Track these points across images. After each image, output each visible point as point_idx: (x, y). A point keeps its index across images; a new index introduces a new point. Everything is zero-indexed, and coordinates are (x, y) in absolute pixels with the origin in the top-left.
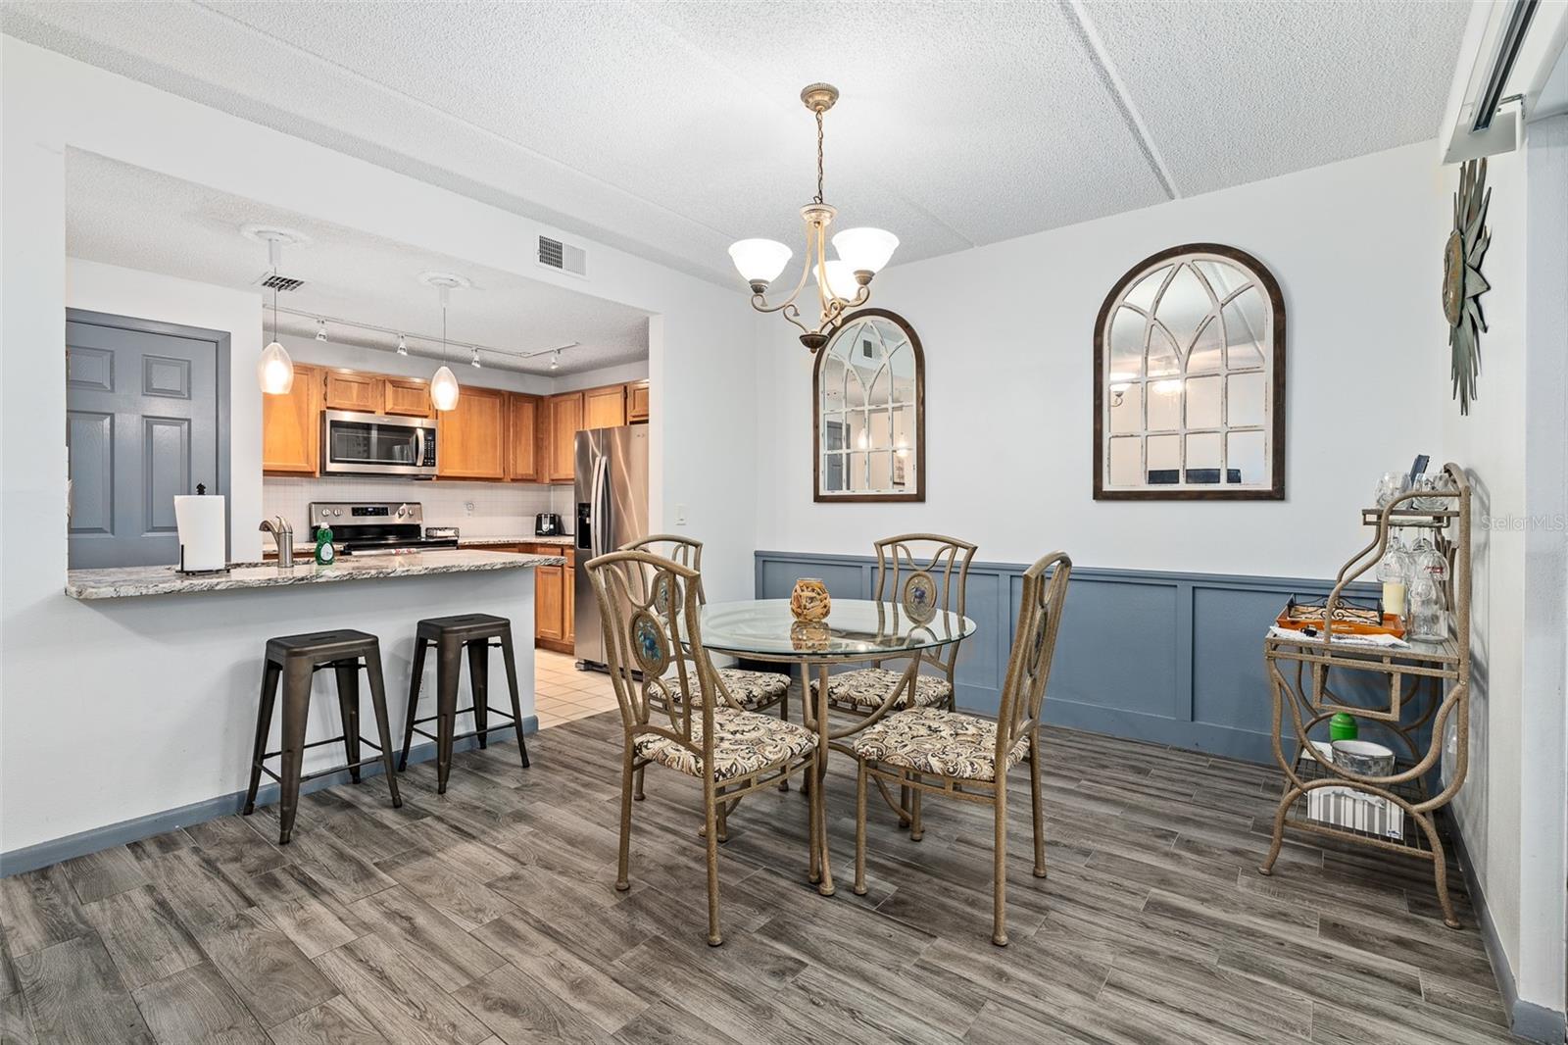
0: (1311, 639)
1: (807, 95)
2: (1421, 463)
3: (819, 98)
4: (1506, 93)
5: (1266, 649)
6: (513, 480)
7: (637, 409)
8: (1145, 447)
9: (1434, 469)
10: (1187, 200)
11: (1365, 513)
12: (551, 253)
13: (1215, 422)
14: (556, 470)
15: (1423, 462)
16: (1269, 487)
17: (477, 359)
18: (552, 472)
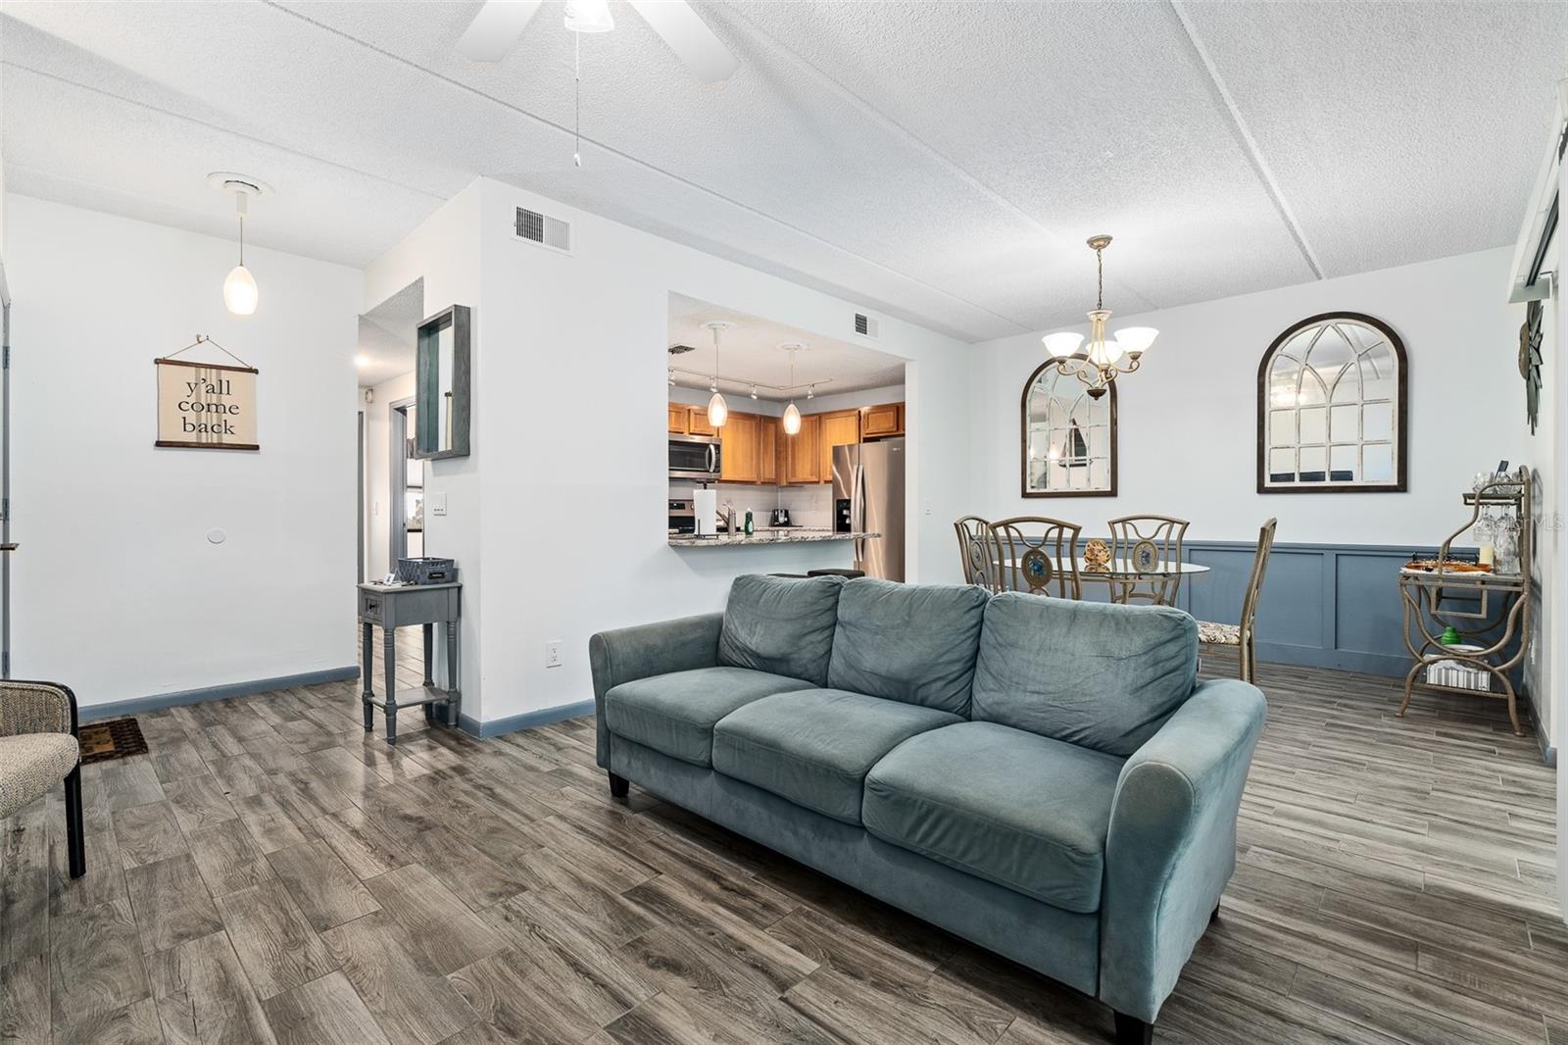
0: (1428, 573)
1: (1091, 242)
2: (1504, 466)
3: (1099, 243)
4: (1542, 270)
5: (1399, 579)
6: (763, 483)
7: (870, 428)
8: (1298, 455)
9: (1513, 470)
10: (1331, 280)
11: (1466, 496)
12: (861, 324)
13: (1354, 437)
14: (794, 475)
15: (1504, 465)
16: (1395, 483)
17: (754, 392)
18: (790, 475)
